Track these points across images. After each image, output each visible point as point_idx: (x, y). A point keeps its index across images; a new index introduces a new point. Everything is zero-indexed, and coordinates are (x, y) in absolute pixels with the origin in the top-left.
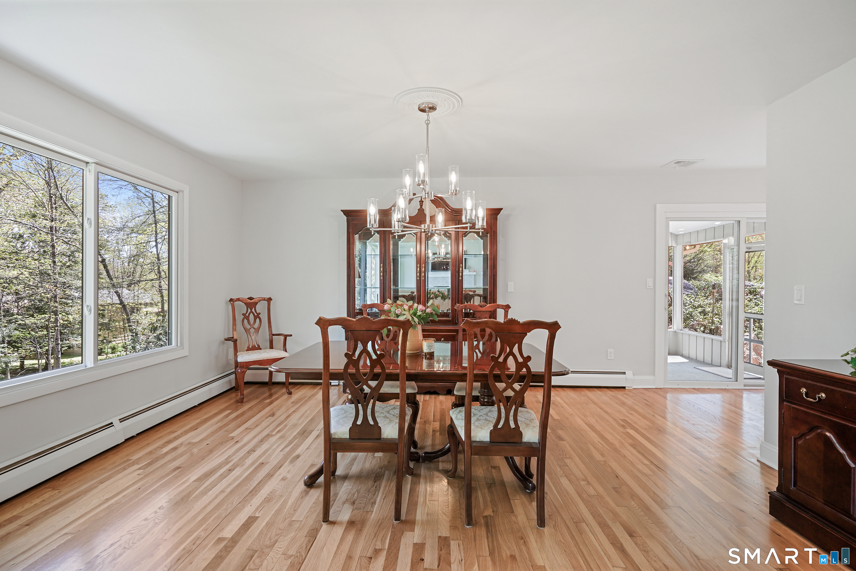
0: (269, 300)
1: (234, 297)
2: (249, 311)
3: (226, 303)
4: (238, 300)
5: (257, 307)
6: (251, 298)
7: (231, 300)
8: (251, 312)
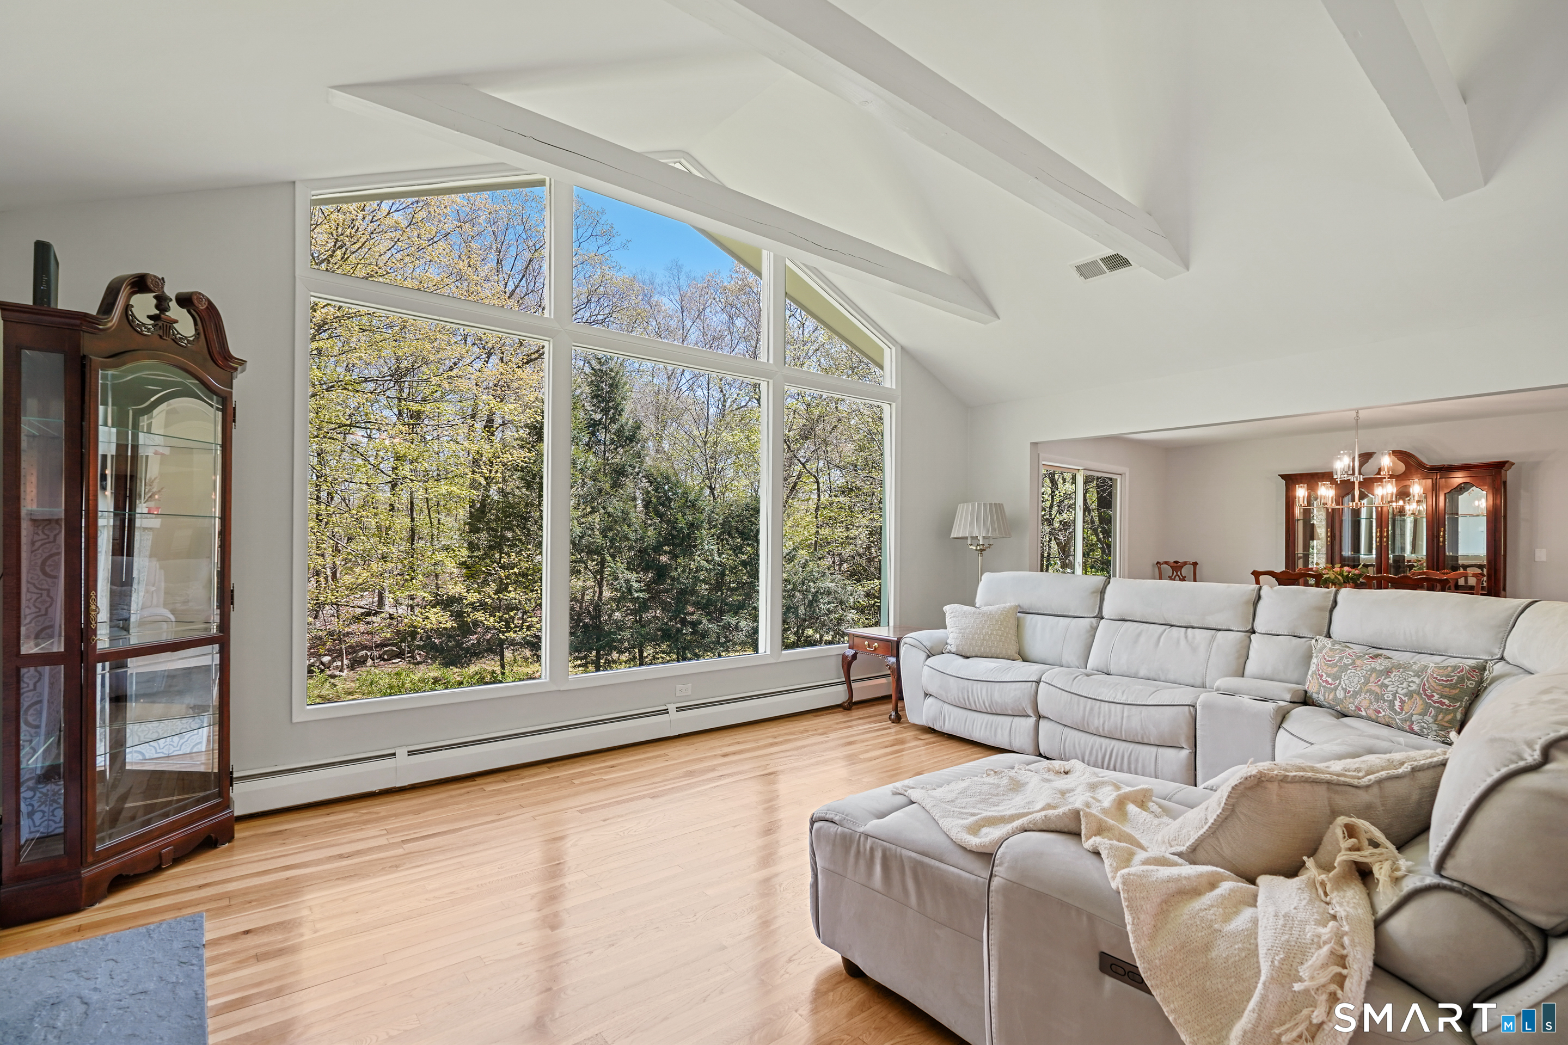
0: (1195, 564)
1: (1161, 561)
2: (1175, 573)
3: (1153, 565)
4: (1166, 563)
5: (1183, 570)
6: (1176, 562)
7: (1158, 563)
8: (1177, 575)
